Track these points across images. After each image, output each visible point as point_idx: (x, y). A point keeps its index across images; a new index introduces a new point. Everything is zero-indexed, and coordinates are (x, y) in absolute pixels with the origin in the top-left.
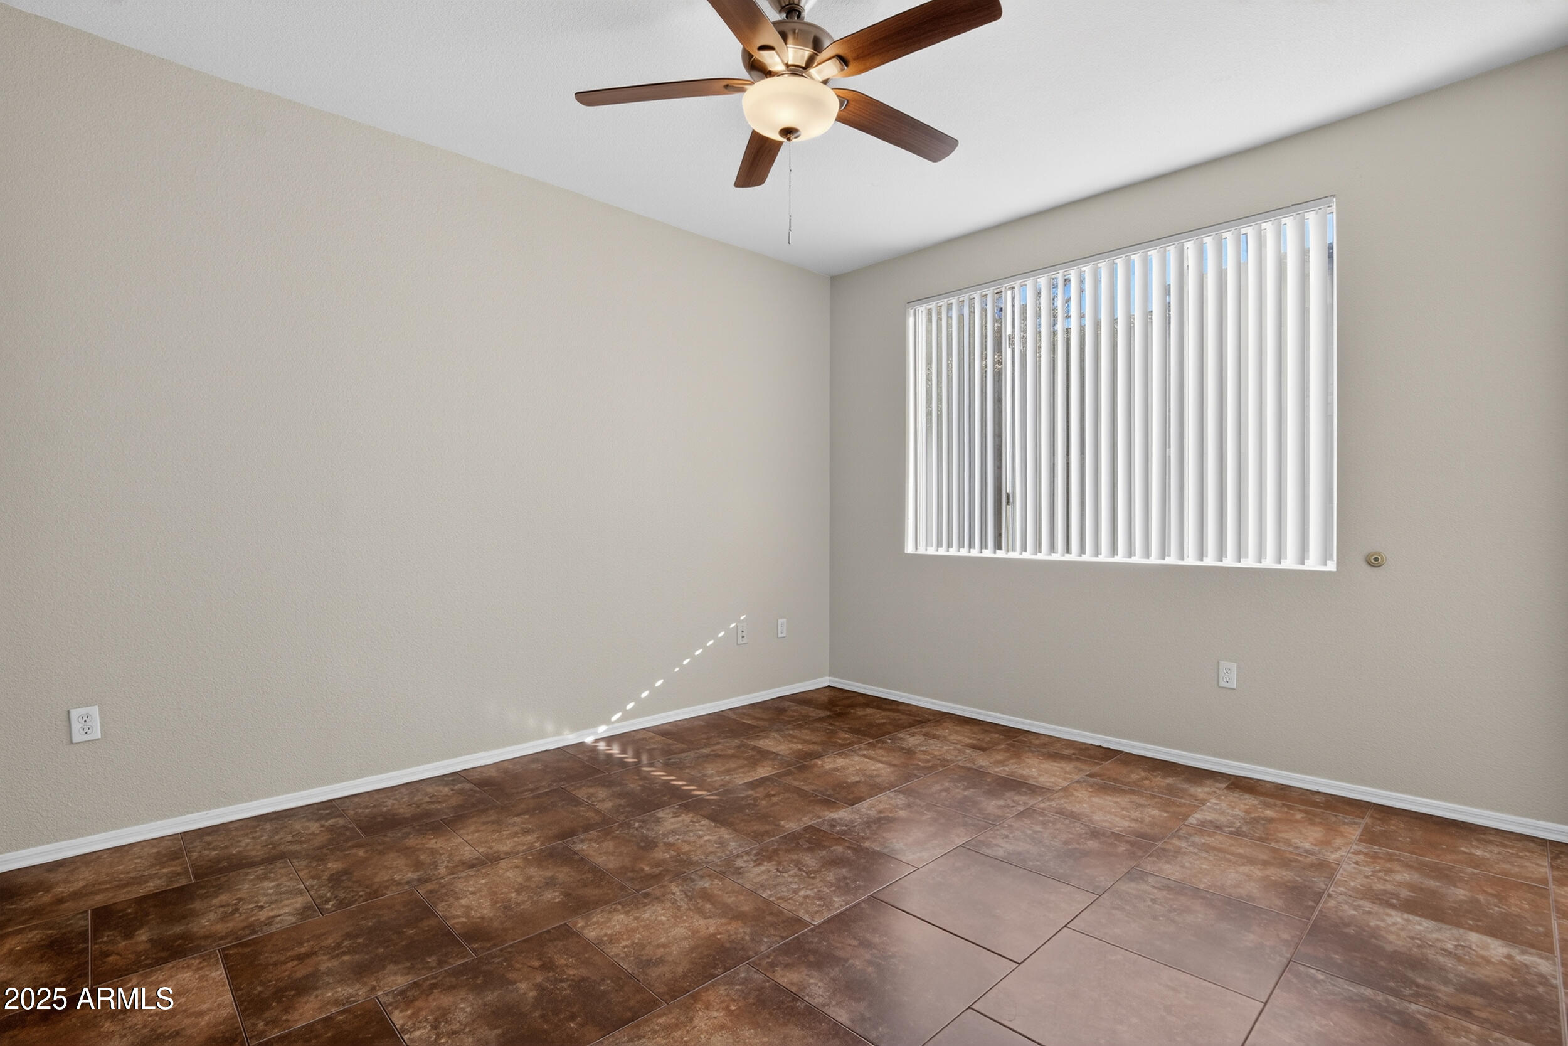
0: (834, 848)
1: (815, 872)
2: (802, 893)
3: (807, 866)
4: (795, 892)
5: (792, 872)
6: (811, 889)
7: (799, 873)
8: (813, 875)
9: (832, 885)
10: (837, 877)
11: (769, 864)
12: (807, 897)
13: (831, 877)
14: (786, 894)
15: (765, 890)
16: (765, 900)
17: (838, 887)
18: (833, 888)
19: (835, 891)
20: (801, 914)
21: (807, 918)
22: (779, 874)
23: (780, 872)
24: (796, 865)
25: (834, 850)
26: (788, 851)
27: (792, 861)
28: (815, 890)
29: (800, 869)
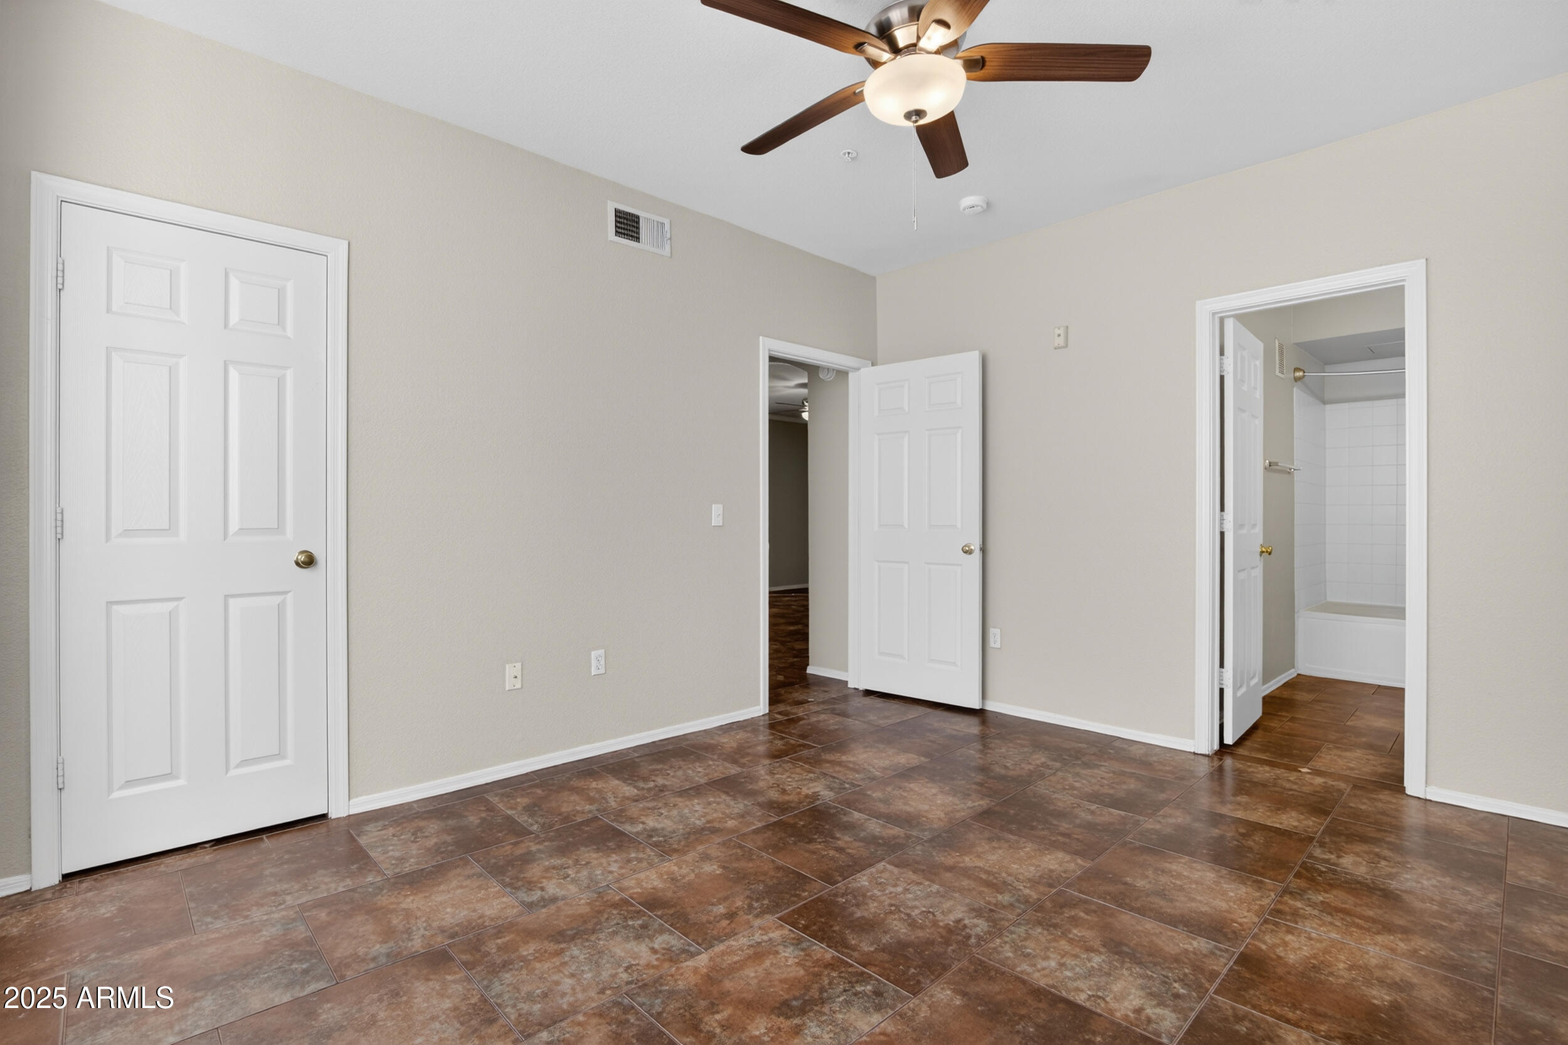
0: (872, 949)
1: (891, 912)
2: (899, 889)
3: (900, 919)
4: (906, 890)
5: (917, 912)
6: (891, 893)
7: (908, 911)
8: (893, 908)
9: (871, 897)
10: (866, 907)
11: (946, 922)
12: (895, 886)
13: (873, 906)
14: (916, 888)
15: (938, 892)
16: (933, 881)
17: (864, 896)
18: (869, 894)
19: (868, 891)
20: (896, 870)
21: (889, 867)
22: (931, 910)
23: (929, 912)
24: (914, 920)
25: (872, 944)
26: (930, 943)
27: (922, 928)
28: (887, 892)
29: (908, 915)
